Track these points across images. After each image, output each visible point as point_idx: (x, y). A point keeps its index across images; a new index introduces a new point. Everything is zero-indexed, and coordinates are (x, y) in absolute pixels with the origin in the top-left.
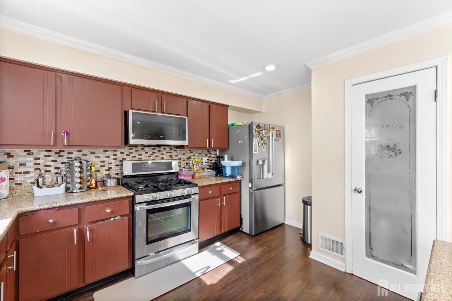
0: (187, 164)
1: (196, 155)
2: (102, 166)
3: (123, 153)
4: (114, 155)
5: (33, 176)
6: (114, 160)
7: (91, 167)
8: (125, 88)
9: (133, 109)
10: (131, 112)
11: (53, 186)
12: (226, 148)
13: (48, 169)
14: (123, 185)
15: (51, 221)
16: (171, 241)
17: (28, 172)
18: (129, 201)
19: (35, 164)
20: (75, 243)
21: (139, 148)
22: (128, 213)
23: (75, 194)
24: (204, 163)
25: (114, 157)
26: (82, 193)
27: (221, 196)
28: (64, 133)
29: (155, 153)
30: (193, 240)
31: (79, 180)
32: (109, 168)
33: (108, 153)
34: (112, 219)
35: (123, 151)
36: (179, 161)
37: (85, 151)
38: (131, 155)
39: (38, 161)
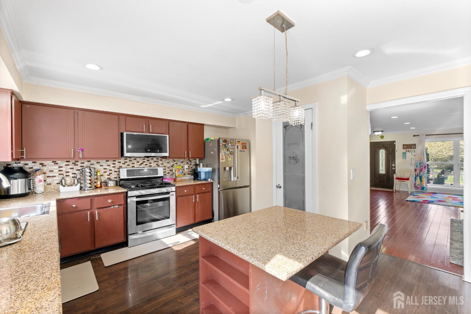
0: (171, 170)
1: (179, 163)
2: (104, 172)
3: (120, 162)
4: (113, 164)
5: (58, 178)
6: (114, 168)
7: (97, 172)
8: (121, 116)
9: (127, 131)
10: (125, 134)
11: (72, 185)
12: (202, 158)
13: (68, 174)
14: (120, 186)
15: (74, 206)
16: (155, 225)
17: (55, 176)
18: (124, 196)
19: (59, 171)
20: (89, 221)
21: (133, 158)
22: (123, 203)
23: (86, 191)
24: (185, 170)
25: (114, 165)
26: (91, 191)
27: (195, 194)
28: (80, 150)
29: (144, 162)
30: (171, 225)
31: (89, 182)
32: (110, 173)
33: (109, 163)
34: (112, 207)
35: (120, 161)
36: (164, 168)
37: (92, 162)
38: (126, 164)
39: (61, 169)
